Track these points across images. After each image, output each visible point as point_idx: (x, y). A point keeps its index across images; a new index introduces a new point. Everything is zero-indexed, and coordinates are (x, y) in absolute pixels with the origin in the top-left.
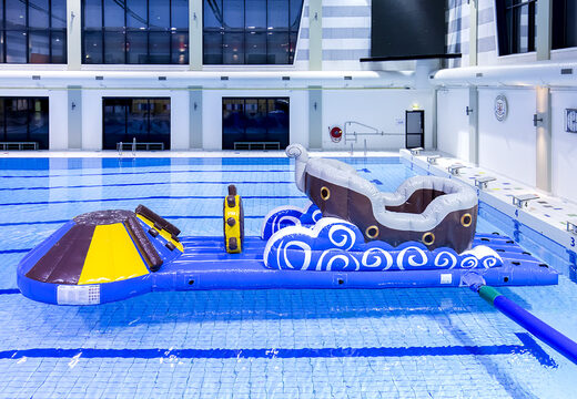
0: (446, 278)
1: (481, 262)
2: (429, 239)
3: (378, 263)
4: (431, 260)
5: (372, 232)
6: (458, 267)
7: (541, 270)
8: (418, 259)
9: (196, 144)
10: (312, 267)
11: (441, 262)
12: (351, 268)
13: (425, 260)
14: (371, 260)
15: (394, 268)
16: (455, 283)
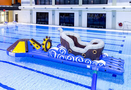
0: (89, 67)
1: (98, 64)
2: (84, 55)
3: (71, 59)
4: (84, 61)
5: (70, 51)
6: (92, 64)
7: (118, 71)
8: (81, 60)
9: (80, 26)
10: (56, 57)
11: (87, 62)
12: (65, 59)
13: (83, 61)
14: (69, 58)
15: (75, 61)
16: (91, 69)
